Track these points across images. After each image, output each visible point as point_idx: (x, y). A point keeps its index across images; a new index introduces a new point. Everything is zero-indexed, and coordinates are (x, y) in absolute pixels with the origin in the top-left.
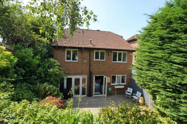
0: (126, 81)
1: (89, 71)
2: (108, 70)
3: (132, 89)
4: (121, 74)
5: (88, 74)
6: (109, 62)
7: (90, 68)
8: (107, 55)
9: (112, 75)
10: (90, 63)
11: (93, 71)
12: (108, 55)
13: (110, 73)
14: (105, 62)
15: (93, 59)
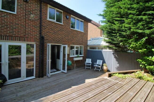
0: (84, 52)
1: (40, 36)
2: (67, 38)
3: (90, 60)
4: (79, 45)
5: (38, 41)
6: (67, 27)
7: (41, 31)
8: (65, 18)
9: (71, 45)
10: (41, 23)
11: (45, 37)
12: (67, 17)
13: (68, 42)
14: (62, 26)
15: (47, 17)
